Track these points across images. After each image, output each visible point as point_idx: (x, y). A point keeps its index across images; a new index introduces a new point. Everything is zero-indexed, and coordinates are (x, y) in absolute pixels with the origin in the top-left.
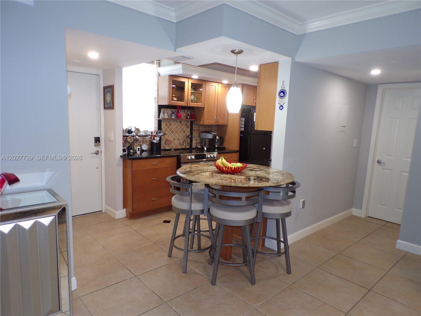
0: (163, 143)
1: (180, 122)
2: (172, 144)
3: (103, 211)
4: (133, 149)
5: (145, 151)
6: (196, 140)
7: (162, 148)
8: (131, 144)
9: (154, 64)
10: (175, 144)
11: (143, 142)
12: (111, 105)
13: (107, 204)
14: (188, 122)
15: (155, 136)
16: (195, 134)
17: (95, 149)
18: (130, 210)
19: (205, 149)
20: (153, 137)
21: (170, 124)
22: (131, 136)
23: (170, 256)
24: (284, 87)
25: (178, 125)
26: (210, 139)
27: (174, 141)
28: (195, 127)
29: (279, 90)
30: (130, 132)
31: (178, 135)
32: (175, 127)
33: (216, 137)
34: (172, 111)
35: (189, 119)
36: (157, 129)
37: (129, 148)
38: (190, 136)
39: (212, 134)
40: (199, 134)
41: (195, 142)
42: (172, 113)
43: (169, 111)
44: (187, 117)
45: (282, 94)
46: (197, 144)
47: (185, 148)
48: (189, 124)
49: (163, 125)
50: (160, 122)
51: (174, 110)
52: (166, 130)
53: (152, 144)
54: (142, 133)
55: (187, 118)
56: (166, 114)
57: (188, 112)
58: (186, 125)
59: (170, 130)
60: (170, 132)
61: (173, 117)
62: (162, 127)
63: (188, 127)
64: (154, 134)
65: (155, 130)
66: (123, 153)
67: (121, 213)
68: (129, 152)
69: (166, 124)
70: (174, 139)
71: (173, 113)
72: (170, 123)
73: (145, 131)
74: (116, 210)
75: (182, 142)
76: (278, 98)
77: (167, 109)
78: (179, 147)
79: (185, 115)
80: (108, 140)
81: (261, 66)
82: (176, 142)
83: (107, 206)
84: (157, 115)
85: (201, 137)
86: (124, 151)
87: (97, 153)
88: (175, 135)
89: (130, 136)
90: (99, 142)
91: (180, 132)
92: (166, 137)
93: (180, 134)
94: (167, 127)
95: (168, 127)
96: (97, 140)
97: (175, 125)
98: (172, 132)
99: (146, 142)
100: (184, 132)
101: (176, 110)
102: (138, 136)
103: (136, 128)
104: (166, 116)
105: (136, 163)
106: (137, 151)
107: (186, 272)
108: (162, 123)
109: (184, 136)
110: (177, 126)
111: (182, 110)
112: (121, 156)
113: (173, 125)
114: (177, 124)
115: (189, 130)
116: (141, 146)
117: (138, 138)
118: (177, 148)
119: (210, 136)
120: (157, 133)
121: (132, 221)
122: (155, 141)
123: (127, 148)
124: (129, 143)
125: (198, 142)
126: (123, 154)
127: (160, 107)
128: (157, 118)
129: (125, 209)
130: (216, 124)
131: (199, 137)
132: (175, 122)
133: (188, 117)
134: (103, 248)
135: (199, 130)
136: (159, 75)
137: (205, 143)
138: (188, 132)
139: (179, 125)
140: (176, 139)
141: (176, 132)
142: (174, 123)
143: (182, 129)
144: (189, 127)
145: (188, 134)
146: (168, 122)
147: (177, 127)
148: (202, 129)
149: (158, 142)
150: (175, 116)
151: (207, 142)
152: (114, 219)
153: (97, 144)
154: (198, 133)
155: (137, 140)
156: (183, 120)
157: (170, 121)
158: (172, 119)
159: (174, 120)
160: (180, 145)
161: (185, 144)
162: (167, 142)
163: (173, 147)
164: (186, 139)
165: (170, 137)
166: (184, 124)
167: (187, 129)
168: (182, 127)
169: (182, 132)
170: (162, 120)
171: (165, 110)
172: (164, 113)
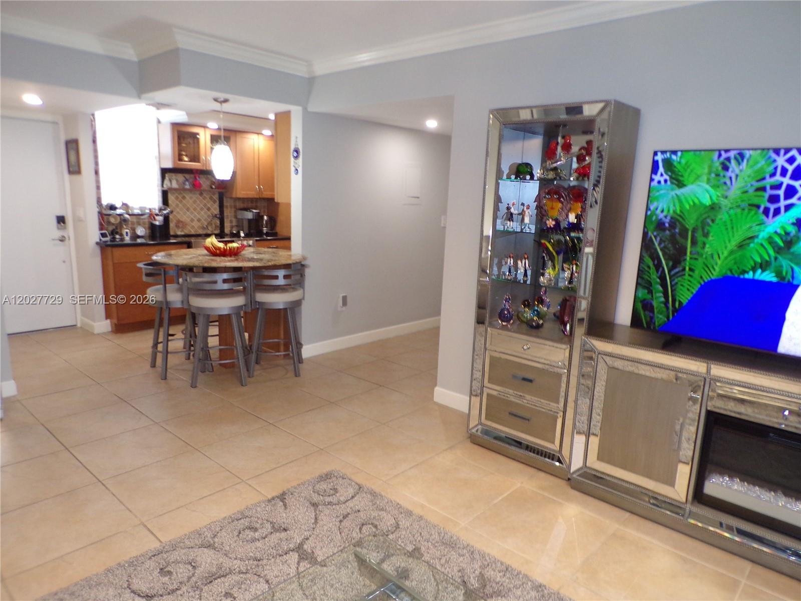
0: (171, 224)
1: (201, 194)
2: (189, 228)
3: (79, 325)
4: (121, 235)
5: (142, 237)
6: (231, 222)
7: (172, 233)
8: (116, 227)
10: (193, 227)
11: (139, 224)
12: (76, 169)
13: (84, 314)
14: (214, 194)
15: (157, 215)
16: (228, 213)
17: (58, 234)
18: (115, 321)
19: (242, 234)
20: (152, 216)
21: (184, 198)
23: (153, 365)
24: (298, 145)
25: (197, 198)
26: (250, 221)
27: (192, 223)
28: (227, 202)
29: (293, 147)
30: (112, 207)
31: (199, 213)
32: (191, 202)
33: (262, 217)
34: (184, 177)
35: (215, 189)
36: (161, 205)
37: (113, 233)
38: (218, 216)
39: (253, 212)
40: (235, 212)
41: (229, 224)
42: (185, 181)
43: (181, 177)
44: (212, 186)
45: (295, 154)
46: (232, 227)
47: (211, 233)
48: (216, 197)
49: (171, 198)
50: (165, 195)
51: (187, 176)
52: (177, 206)
53: (152, 227)
54: (137, 211)
55: (212, 188)
56: (174, 182)
58: (211, 198)
59: (184, 205)
60: (184, 210)
61: (187, 186)
62: (169, 202)
63: (215, 202)
64: (157, 212)
65: (159, 206)
66: (102, 239)
67: (103, 325)
68: (114, 239)
69: (177, 196)
70: (192, 220)
71: (187, 180)
72: (184, 196)
73: (141, 209)
74: (94, 321)
75: (206, 224)
76: (292, 159)
77: (176, 174)
78: (201, 232)
79: (208, 183)
80: (78, 220)
81: (276, 115)
82: (196, 224)
83: (83, 318)
84: (160, 182)
85: (239, 217)
86: (103, 235)
87: (62, 240)
88: (192, 213)
89: (115, 214)
90: (64, 222)
91: (202, 209)
92: (177, 216)
93: (202, 213)
94: (179, 202)
95: (181, 202)
96: (61, 220)
97: (191, 198)
98: (188, 209)
99: (144, 223)
100: (209, 209)
101: (192, 176)
102: (129, 215)
103: (124, 202)
104: (175, 185)
105: (118, 252)
106: (125, 236)
107: (166, 379)
108: (169, 195)
109: (209, 216)
110: (195, 199)
111: (201, 176)
112: (97, 243)
113: (188, 198)
114: (196, 196)
115: (217, 206)
116: (134, 230)
117: (128, 219)
119: (249, 215)
120: (160, 210)
121: (119, 335)
122: (157, 223)
123: (110, 232)
124: (113, 224)
125: (234, 224)
126: (100, 240)
127: (164, 172)
128: (160, 188)
129: (108, 321)
130: (258, 197)
131: (236, 217)
132: (192, 194)
134: (64, 362)
135: (235, 207)
136: (159, 122)
137: (243, 226)
138: (215, 209)
139: (200, 198)
140: (196, 220)
141: (195, 209)
142: (190, 195)
143: (205, 205)
145: (216, 211)
146: (180, 193)
147: (195, 202)
148: (240, 205)
149: (161, 224)
150: (189, 184)
151: (246, 224)
152: (93, 334)
153: (62, 226)
154: (233, 211)
155: (125, 220)
156: (205, 190)
157: (182, 192)
158: (185, 190)
159: (190, 190)
160: (203, 228)
161: (210, 228)
162: (179, 224)
163: (191, 231)
164: (211, 221)
165: (185, 217)
166: (208, 197)
167: (214, 205)
168: (205, 202)
169: (204, 209)
170: (169, 191)
171: (173, 175)
172: (170, 181)
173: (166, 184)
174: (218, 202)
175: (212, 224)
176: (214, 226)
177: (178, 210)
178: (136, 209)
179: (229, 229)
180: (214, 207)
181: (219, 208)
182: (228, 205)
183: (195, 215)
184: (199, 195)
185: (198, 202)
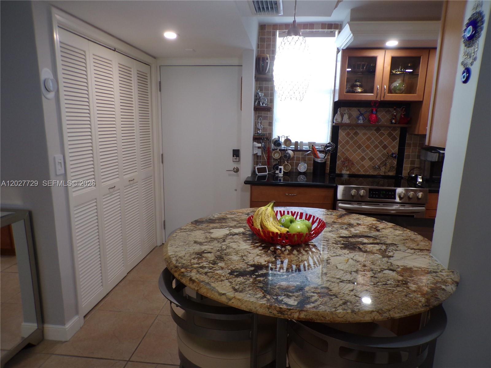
0: (338, 163)
1: (378, 130)
5: (304, 173)
6: (413, 162)
7: (337, 172)
8: (279, 162)
9: (334, 36)
10: (363, 166)
11: (304, 160)
14: (394, 129)
15: (320, 151)
16: (410, 152)
17: (233, 165)
19: (420, 180)
20: (314, 152)
21: (356, 134)
22: (281, 150)
24: (481, 5)
25: (372, 134)
26: (432, 163)
27: (362, 162)
28: (410, 140)
30: (277, 143)
31: (372, 151)
32: (364, 138)
34: (359, 110)
35: (395, 123)
37: (274, 168)
40: (420, 152)
41: (409, 165)
42: (359, 115)
43: (355, 112)
44: (392, 120)
46: (412, 169)
47: (383, 174)
48: (397, 134)
49: (342, 134)
50: (335, 130)
51: (363, 110)
52: (347, 142)
53: (314, 164)
54: (305, 148)
55: (392, 123)
56: (346, 117)
57: (395, 111)
58: (390, 135)
59: (356, 142)
60: (355, 147)
61: (361, 121)
62: (339, 138)
63: (394, 139)
64: (321, 148)
69: (348, 132)
70: (363, 159)
71: (361, 114)
72: (356, 132)
75: (379, 163)
77: (351, 108)
78: (371, 172)
79: (388, 117)
82: (367, 163)
84: (331, 117)
85: (423, 158)
87: (236, 171)
88: (364, 151)
89: (278, 150)
90: (239, 156)
91: (376, 147)
92: (345, 154)
93: (376, 151)
94: (350, 138)
95: (352, 138)
96: (236, 153)
97: (365, 134)
98: (359, 147)
99: (309, 160)
100: (385, 147)
101: (369, 109)
104: (346, 120)
106: (279, 173)
108: (340, 130)
109: (383, 155)
110: (369, 136)
113: (360, 134)
114: (370, 133)
115: (396, 143)
116: (296, 166)
117: (291, 155)
118: (368, 173)
119: (435, 157)
120: (326, 146)
122: (319, 160)
124: (277, 160)
125: (415, 165)
127: (337, 106)
131: (419, 157)
132: (366, 130)
133: (394, 121)
135: (420, 145)
136: (338, 52)
138: (393, 147)
139: (375, 134)
140: (367, 159)
141: (368, 147)
142: (364, 131)
143: (381, 142)
144: (396, 139)
145: (395, 150)
146: (352, 129)
147: (369, 139)
149: (322, 162)
150: (363, 119)
153: (236, 159)
154: (417, 150)
155: (287, 157)
156: (382, 126)
157: (355, 128)
158: (358, 126)
159: (363, 126)
160: (374, 168)
161: (383, 169)
162: (348, 162)
163: (360, 171)
164: (386, 160)
165: (355, 156)
166: (386, 133)
167: (393, 143)
168: (381, 139)
169: (379, 147)
170: (340, 126)
171: (346, 110)
172: (342, 116)
173: (336, 119)
174: (398, 140)
175: (385, 165)
176: (388, 166)
177: (347, 147)
178: (306, 145)
179: (409, 171)
180: (392, 144)
181: (399, 147)
182: (412, 142)
183: (367, 153)
184: (374, 131)
185: (373, 139)
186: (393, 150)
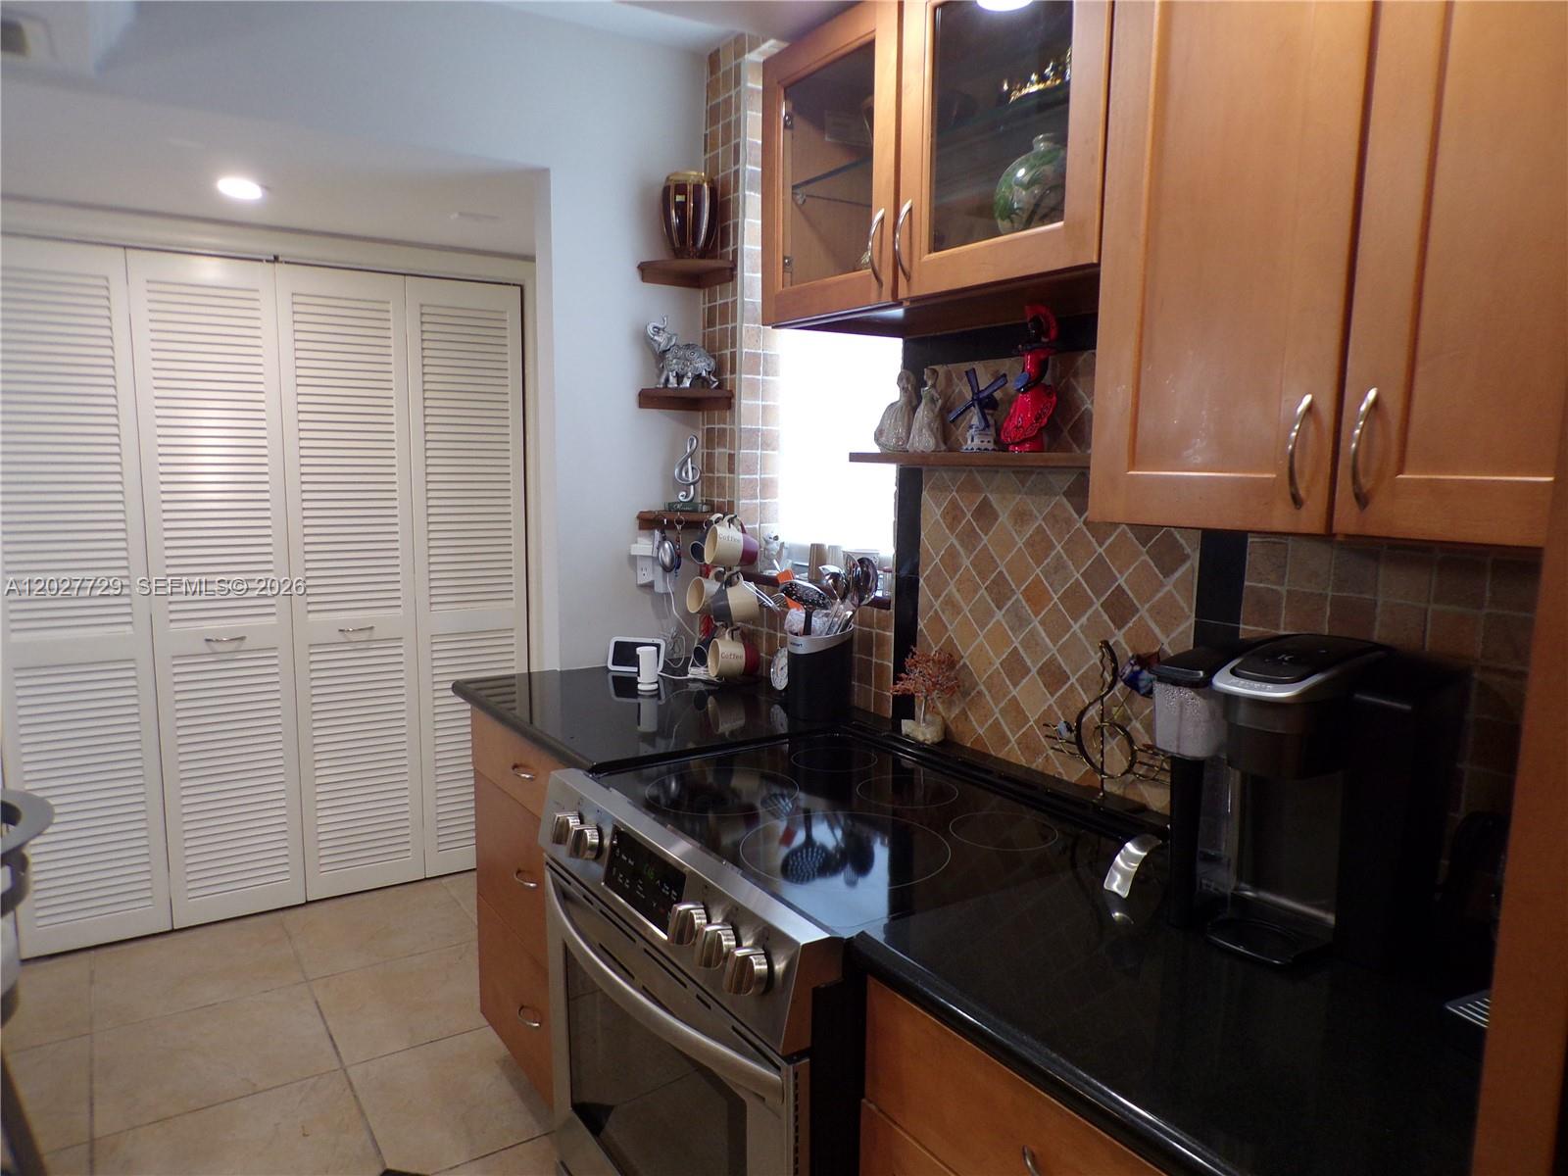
10: (1015, 710)
21: (985, 513)
25: (1052, 518)
27: (1015, 685)
31: (1056, 629)
32: (1020, 544)
49: (931, 513)
50: (909, 490)
52: (951, 559)
59: (984, 564)
60: (983, 591)
62: (922, 535)
63: (1169, 557)
69: (954, 504)
70: (1015, 667)
72: (986, 503)
78: (1055, 761)
82: (1035, 699)
91: (1075, 601)
92: (946, 629)
93: (1076, 627)
94: (960, 538)
95: (969, 538)
98: (1000, 592)
100: (1120, 608)
108: (924, 493)
110: (1040, 525)
113: (1004, 518)
114: (1045, 507)
115: (1181, 589)
118: (1038, 762)
127: (917, 361)
138: (1165, 614)
139: (1069, 522)
140: (1034, 671)
141: (1036, 596)
142: (1018, 498)
143: (1098, 574)
144: (1184, 558)
145: (1172, 636)
146: (970, 486)
147: (1039, 546)
150: (984, 425)
157: (978, 477)
167: (1162, 585)
168: (1100, 550)
169: (1092, 603)
170: (924, 468)
174: (1194, 561)
177: (952, 588)
180: (1160, 595)
181: (1200, 612)
182: (1283, 590)
183: (1033, 633)
184: (1065, 500)
185: (1059, 548)
186: (1167, 631)
